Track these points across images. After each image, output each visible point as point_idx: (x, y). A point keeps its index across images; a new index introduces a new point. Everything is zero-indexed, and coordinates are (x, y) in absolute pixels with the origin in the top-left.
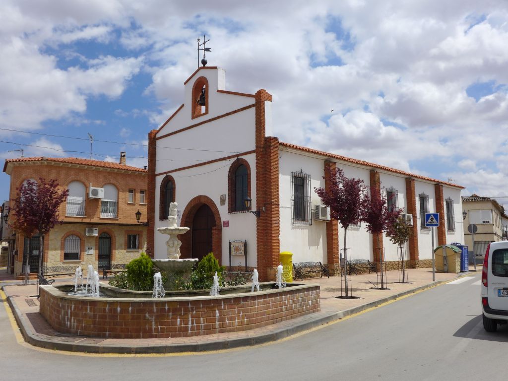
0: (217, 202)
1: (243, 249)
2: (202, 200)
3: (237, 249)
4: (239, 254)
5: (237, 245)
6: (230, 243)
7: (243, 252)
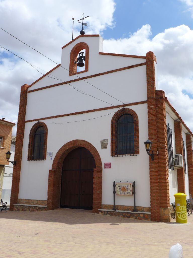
0: (98, 146)
1: (131, 189)
2: (79, 144)
3: (123, 189)
4: (126, 194)
5: (123, 185)
6: (114, 183)
7: (131, 192)
